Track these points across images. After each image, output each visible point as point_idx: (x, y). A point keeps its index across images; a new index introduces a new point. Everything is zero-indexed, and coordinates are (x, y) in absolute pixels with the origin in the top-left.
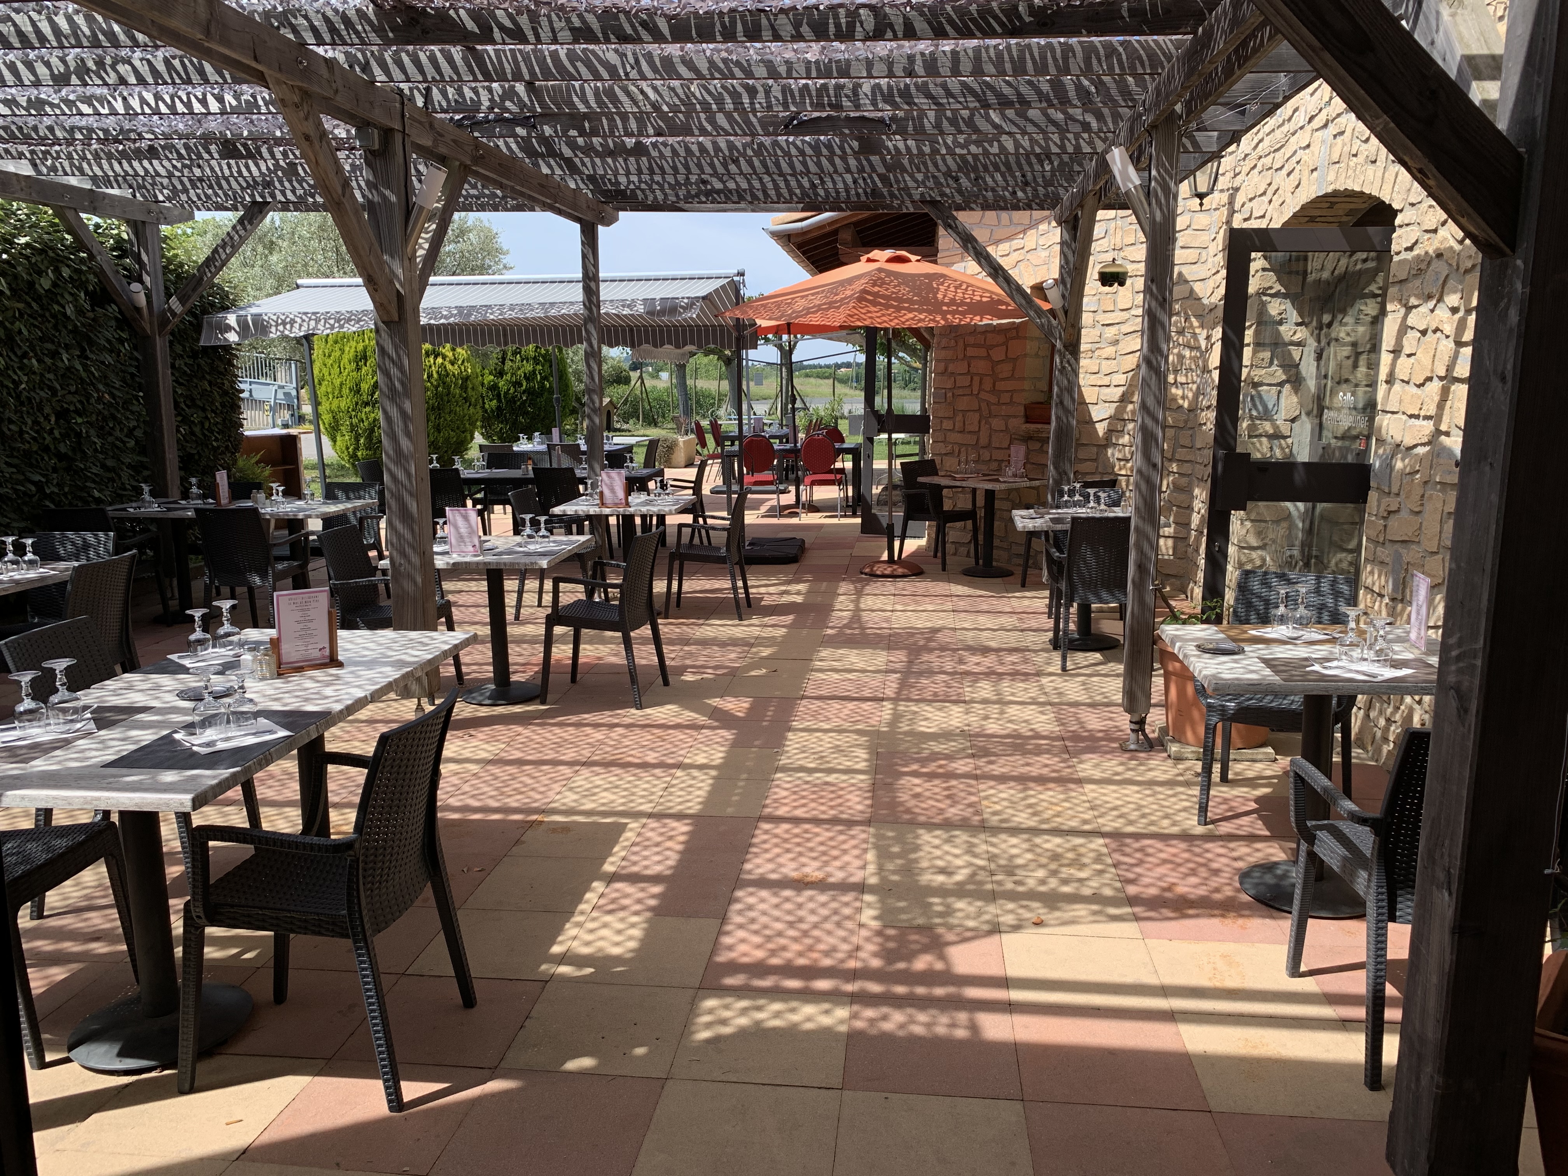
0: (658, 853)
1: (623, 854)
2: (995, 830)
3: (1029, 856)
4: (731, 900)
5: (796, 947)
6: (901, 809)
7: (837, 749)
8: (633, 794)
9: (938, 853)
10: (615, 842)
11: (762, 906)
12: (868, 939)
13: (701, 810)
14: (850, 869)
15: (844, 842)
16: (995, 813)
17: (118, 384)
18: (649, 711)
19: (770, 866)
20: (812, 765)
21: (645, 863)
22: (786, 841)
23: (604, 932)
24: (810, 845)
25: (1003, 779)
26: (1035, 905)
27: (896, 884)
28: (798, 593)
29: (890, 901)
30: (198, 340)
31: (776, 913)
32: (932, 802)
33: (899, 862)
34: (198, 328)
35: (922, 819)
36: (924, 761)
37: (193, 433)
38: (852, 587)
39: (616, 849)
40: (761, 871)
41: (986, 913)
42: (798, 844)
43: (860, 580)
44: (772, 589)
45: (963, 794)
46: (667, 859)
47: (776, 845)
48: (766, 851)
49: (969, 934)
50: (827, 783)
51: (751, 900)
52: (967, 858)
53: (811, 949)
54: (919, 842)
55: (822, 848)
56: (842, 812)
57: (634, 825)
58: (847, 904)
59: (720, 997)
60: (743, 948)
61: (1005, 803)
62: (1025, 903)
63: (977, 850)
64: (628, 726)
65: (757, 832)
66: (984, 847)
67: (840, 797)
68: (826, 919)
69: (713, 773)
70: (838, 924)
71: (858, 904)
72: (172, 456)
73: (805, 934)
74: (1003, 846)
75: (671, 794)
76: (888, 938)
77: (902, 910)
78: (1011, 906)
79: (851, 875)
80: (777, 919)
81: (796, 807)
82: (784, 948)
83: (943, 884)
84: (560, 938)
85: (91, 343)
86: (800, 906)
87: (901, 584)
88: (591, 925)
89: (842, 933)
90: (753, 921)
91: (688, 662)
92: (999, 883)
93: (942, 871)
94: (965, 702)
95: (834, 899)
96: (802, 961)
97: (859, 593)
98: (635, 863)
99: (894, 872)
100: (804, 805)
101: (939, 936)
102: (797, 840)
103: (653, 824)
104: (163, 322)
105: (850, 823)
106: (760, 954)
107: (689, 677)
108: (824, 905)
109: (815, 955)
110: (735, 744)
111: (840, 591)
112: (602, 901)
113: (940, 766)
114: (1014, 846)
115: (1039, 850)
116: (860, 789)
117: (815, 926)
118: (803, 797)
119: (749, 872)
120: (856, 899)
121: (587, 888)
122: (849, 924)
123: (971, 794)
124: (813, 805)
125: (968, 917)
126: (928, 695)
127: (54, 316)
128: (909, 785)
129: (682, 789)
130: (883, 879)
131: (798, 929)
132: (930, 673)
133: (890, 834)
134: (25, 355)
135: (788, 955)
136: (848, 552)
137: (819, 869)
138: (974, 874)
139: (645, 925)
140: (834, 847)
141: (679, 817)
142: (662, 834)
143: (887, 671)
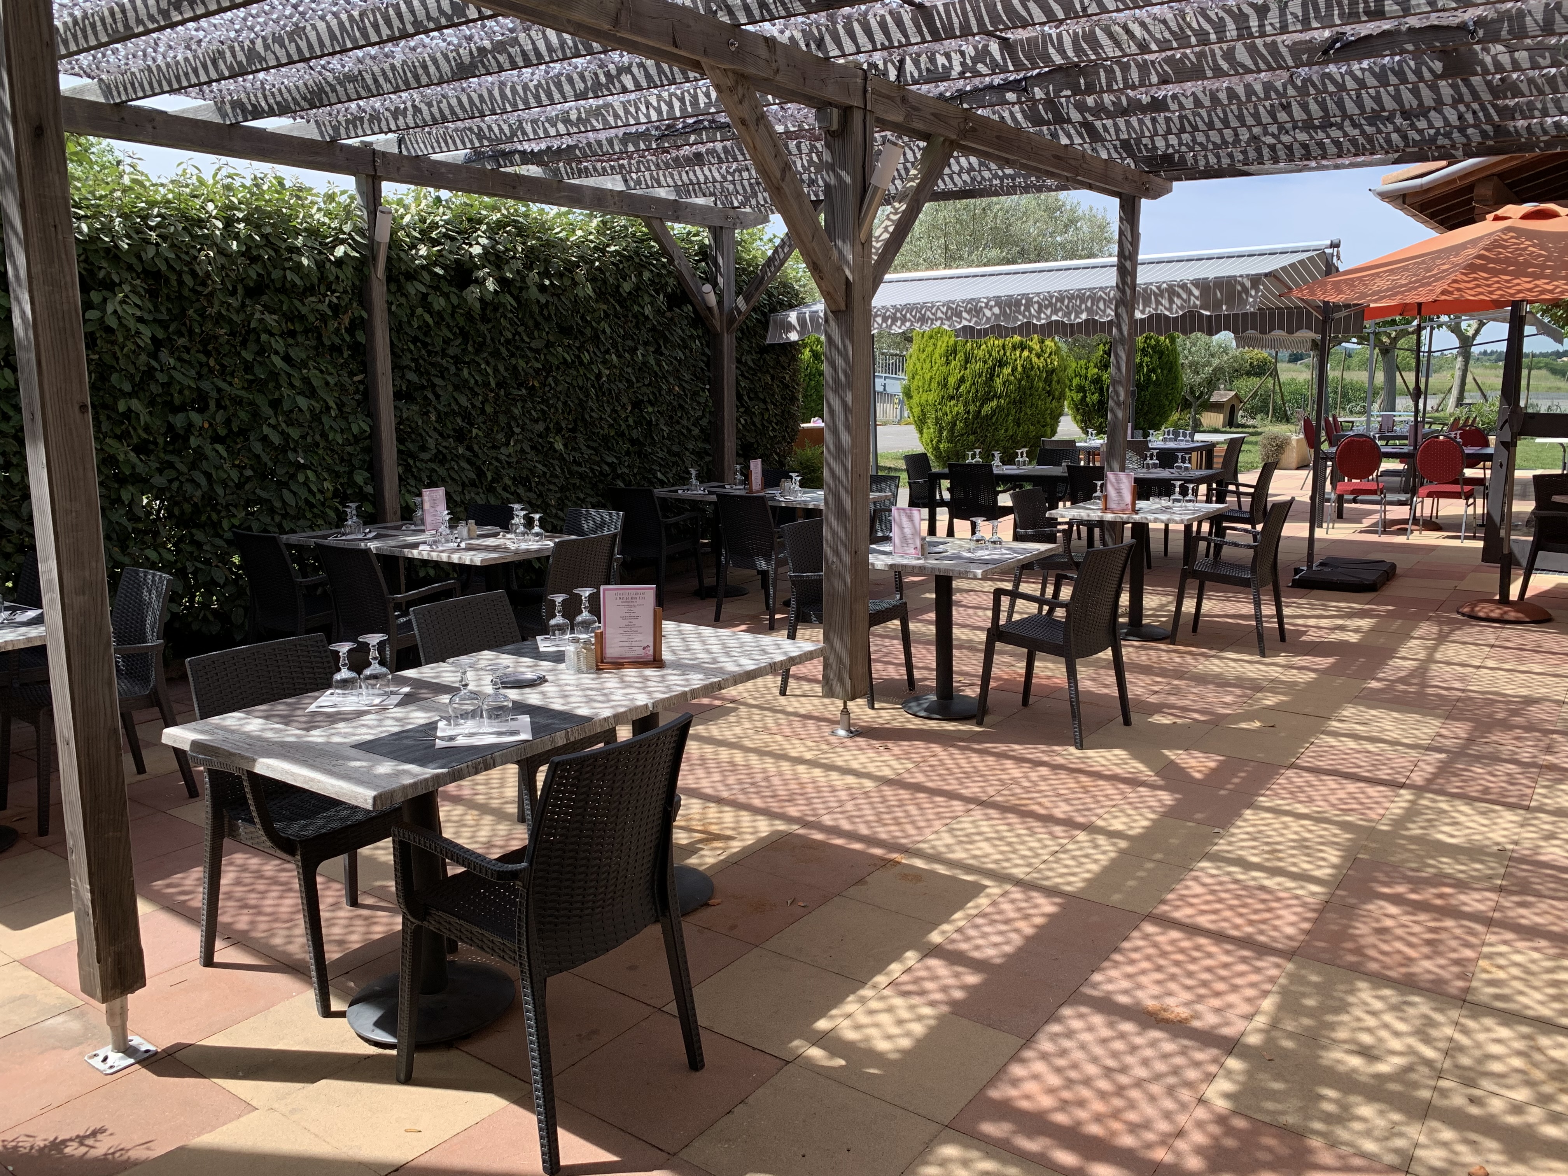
0: (1001, 933)
1: (961, 923)
2: (1479, 1009)
3: (1517, 1062)
4: (1052, 1017)
5: (1098, 1106)
6: (1349, 945)
7: (1302, 845)
8: (1014, 851)
9: (1371, 1022)
10: (961, 906)
11: (1086, 1037)
12: (1200, 1125)
13: (1082, 889)
14: (1230, 1015)
15: (1242, 974)
16: (1491, 983)
17: (687, 377)
18: (1090, 753)
19: (1125, 984)
20: (1255, 859)
21: (981, 942)
22: (1164, 954)
23: (885, 1019)
24: (1192, 967)
25: (1531, 932)
26: (1491, 1144)
27: (1285, 1053)
28: (1356, 631)
29: (1262, 1076)
30: (765, 338)
31: (1098, 1051)
32: (1399, 945)
33: (1306, 1021)
34: (765, 325)
35: (1373, 966)
36: (1417, 884)
37: (753, 423)
38: (1435, 629)
39: (957, 916)
40: (1110, 987)
41: (1401, 1135)
42: (1177, 963)
43: (1451, 622)
44: (1324, 623)
45: (1454, 943)
46: (1007, 943)
47: (1148, 958)
48: (1132, 962)
49: (1357, 1162)
50: (1263, 888)
51: (1076, 1024)
52: (1412, 1041)
53: (1116, 1115)
54: (1351, 999)
55: (1206, 976)
56: (1262, 932)
57: (994, 890)
58: (1197, 1064)
59: (966, 1146)
60: (1031, 1087)
61: (1515, 971)
62: (1473, 1136)
63: (1434, 1033)
64: (1055, 767)
65: (1136, 934)
66: (1449, 1031)
67: (1269, 910)
68: (1157, 1077)
69: (1123, 844)
70: (1171, 1091)
71: (1213, 1069)
72: (730, 444)
73: (1120, 1091)
74: (1481, 1037)
75: (1058, 861)
76: (1230, 1131)
77: (1273, 1095)
78: (1447, 1134)
79: (1227, 1024)
80: (1095, 1060)
81: (1203, 912)
82: (1081, 1103)
83: (1354, 1070)
84: (834, 1012)
85: (666, 340)
86: (1134, 1049)
87: (1508, 632)
88: (874, 1005)
89: (1169, 1104)
90: (1063, 1053)
91: (1172, 700)
92: (1444, 1093)
93: (1367, 1053)
94: (1527, 808)
95: (1183, 1052)
96: (1094, 1129)
97: (1442, 639)
98: (968, 939)
99: (1290, 1035)
100: (1215, 912)
101: (1310, 1151)
102: (1180, 957)
103: (1017, 894)
104: (731, 320)
105: (1263, 950)
106: (1046, 1102)
107: (1159, 719)
108: (1165, 1056)
109: (1116, 1125)
110: (1170, 813)
111: (1416, 633)
112: (905, 978)
113: (1441, 896)
114: (1499, 1041)
115: (1538, 1057)
116: (1304, 905)
117: (1139, 1084)
118: (1220, 901)
119: (1095, 986)
120: (1215, 1061)
121: (897, 956)
122: (1185, 1095)
123: (1467, 945)
124: (1228, 914)
125: (1368, 1133)
126: (1473, 790)
127: (635, 316)
128: (1377, 913)
129: (1074, 858)
130: (1270, 1042)
131: (1113, 1081)
132: (1496, 759)
133: (1314, 978)
134: (607, 352)
135: (1082, 1114)
136: (1451, 584)
137: (1187, 1004)
138: (1409, 1069)
139: (932, 1022)
140: (1223, 979)
141: (1050, 892)
142: (1019, 909)
143: (1428, 748)
